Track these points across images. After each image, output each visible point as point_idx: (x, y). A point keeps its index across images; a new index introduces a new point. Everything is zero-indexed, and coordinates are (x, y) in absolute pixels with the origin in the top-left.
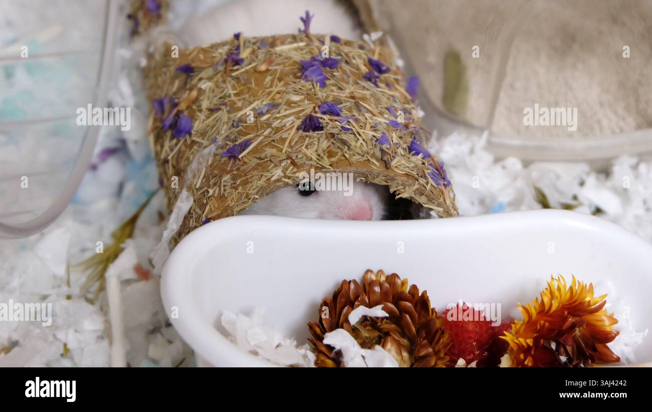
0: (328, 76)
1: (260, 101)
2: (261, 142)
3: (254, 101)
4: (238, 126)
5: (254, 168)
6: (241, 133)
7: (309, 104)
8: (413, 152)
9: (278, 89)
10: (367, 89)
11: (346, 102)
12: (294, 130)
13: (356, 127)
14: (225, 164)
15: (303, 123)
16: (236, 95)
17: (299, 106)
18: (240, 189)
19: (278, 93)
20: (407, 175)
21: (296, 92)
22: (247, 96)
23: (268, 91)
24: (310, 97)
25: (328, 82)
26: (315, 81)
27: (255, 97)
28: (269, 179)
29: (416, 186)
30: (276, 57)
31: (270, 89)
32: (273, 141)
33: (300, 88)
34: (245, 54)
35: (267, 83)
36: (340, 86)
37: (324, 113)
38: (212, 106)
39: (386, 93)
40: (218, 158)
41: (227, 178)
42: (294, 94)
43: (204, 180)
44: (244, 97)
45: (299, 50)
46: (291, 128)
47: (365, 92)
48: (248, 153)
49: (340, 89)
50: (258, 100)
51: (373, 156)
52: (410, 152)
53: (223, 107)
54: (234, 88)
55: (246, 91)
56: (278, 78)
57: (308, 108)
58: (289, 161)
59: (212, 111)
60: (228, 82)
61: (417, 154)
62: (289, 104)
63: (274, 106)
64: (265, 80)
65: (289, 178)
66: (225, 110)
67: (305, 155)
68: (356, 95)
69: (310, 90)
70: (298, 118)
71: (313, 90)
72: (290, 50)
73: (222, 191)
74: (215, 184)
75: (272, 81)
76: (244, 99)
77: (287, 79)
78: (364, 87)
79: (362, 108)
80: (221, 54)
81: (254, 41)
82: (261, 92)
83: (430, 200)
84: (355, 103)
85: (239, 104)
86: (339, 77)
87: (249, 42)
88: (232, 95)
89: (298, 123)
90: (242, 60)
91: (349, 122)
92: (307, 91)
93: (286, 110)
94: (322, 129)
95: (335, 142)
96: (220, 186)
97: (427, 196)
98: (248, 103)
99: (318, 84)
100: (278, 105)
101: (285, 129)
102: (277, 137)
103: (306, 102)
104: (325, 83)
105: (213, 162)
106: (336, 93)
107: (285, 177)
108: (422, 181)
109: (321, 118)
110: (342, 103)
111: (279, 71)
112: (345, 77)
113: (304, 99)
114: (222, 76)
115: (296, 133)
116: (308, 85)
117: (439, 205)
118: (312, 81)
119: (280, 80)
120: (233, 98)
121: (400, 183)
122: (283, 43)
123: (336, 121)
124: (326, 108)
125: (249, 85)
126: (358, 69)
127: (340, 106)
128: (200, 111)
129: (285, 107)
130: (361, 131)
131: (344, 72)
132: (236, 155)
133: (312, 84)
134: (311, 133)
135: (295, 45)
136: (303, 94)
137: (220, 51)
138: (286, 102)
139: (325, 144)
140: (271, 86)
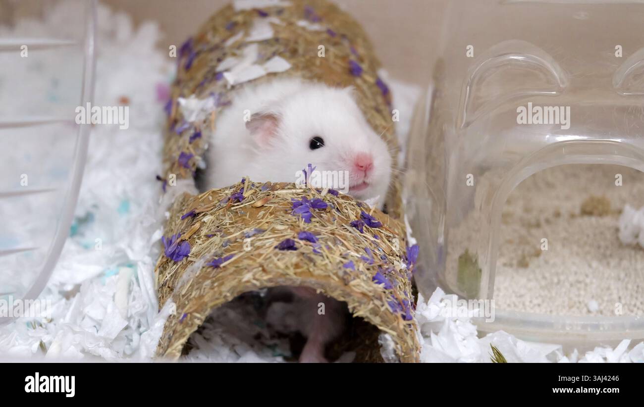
0: (314, 215)
1: (250, 228)
2: (242, 256)
3: (245, 228)
4: (226, 245)
5: (231, 274)
6: (226, 251)
7: (291, 232)
8: (376, 281)
9: (267, 220)
10: (350, 232)
11: (324, 234)
12: (272, 248)
13: (326, 252)
14: (209, 273)
15: (280, 244)
16: (230, 224)
17: (282, 233)
18: (216, 289)
19: (267, 223)
20: (364, 294)
21: (282, 223)
22: (240, 224)
23: (258, 221)
24: (293, 227)
25: (313, 220)
26: (301, 216)
27: (247, 225)
28: (240, 281)
29: (371, 306)
30: (274, 197)
31: (261, 220)
32: (252, 255)
33: (286, 221)
34: (246, 194)
35: (260, 216)
36: (323, 223)
37: (301, 239)
38: (210, 233)
39: (368, 239)
40: (204, 269)
41: (208, 282)
42: (281, 225)
43: (190, 288)
44: (237, 225)
45: (295, 195)
46: (269, 247)
47: (348, 233)
48: (229, 264)
49: (323, 225)
50: (248, 227)
51: (336, 274)
52: (373, 281)
53: (218, 233)
54: (231, 219)
55: (240, 221)
56: (270, 213)
57: (289, 234)
58: (260, 269)
59: (208, 237)
60: (227, 215)
61: (379, 283)
62: (273, 231)
63: (261, 231)
64: (258, 214)
65: (257, 280)
66: (219, 236)
67: (275, 265)
68: (336, 232)
69: (295, 222)
70: (278, 241)
71: (297, 223)
72: (287, 194)
73: (202, 293)
74: (197, 289)
75: (264, 215)
76: (237, 227)
77: (278, 213)
78: (348, 230)
79: (339, 242)
80: (226, 194)
81: (258, 185)
82: (253, 222)
83: (385, 322)
84: (334, 239)
85: (232, 230)
86: (326, 218)
87: (253, 185)
88: (228, 224)
89: (276, 244)
90: (244, 198)
91: (321, 247)
92: (292, 222)
93: (270, 235)
94: (296, 249)
95: (303, 258)
96: (201, 290)
97: (381, 317)
98: (239, 229)
99: (304, 219)
100: (264, 231)
101: (264, 247)
102: (256, 252)
103: (289, 231)
104: (311, 220)
105: (200, 274)
106: (319, 228)
107: (254, 279)
108: (378, 303)
109: (298, 242)
110: (320, 235)
111: (272, 208)
112: (331, 219)
113: (288, 228)
114: (224, 211)
115: (273, 250)
116: (294, 219)
117: (393, 329)
118: (299, 216)
119: (271, 214)
120: (228, 226)
121: (356, 299)
122: (283, 189)
123: (310, 245)
124: (304, 236)
125: (244, 217)
126: (348, 217)
127: (318, 237)
128: (199, 238)
129: (269, 233)
130: (330, 256)
131: (333, 216)
132: (218, 264)
133: (299, 219)
134: (285, 251)
135: (294, 191)
136: (288, 225)
137: (226, 192)
138: (271, 230)
139: (295, 260)
140: (262, 218)
